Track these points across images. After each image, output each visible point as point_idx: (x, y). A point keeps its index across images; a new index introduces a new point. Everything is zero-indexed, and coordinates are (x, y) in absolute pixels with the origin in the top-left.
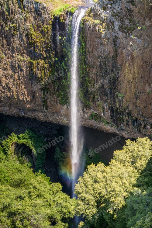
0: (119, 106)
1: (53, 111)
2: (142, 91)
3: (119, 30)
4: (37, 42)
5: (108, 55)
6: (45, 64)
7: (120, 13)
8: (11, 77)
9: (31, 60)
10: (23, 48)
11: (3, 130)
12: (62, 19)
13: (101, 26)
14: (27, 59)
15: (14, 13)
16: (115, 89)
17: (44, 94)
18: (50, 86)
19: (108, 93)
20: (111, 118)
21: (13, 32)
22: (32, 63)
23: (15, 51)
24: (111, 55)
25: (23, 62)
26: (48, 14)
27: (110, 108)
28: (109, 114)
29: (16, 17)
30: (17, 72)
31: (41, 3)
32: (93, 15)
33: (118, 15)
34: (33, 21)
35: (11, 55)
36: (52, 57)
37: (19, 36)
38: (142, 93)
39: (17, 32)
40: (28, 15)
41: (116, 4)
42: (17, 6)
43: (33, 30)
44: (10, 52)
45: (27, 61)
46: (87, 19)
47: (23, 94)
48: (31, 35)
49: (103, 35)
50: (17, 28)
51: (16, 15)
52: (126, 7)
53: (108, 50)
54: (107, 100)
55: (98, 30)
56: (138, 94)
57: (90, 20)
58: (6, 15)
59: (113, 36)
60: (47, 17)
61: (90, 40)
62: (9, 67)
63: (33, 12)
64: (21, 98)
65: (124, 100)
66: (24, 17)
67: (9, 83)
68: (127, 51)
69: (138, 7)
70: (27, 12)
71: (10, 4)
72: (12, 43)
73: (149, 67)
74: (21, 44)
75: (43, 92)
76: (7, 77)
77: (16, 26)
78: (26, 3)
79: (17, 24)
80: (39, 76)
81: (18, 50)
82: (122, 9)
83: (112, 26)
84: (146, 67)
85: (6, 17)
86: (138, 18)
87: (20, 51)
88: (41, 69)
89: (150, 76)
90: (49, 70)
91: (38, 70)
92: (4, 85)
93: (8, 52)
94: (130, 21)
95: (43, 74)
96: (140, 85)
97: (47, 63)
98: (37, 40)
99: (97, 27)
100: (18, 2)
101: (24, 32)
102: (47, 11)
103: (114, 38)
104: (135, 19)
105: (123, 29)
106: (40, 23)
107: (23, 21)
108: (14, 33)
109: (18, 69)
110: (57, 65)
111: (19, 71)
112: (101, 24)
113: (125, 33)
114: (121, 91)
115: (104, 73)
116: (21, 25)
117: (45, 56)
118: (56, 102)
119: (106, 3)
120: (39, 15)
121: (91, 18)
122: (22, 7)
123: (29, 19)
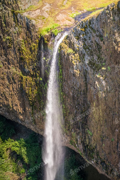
0: (89, 143)
1: (40, 128)
2: (106, 136)
3: (88, 65)
4: (26, 58)
5: (80, 88)
6: (32, 82)
7: (90, 46)
8: (7, 87)
9: (22, 75)
10: (16, 61)
11: (10, 130)
12: (46, 40)
13: (73, 56)
14: (20, 73)
15: (9, 26)
16: (86, 124)
17: (32, 110)
18: (37, 103)
19: (80, 126)
20: (83, 152)
21: (8, 44)
22: (22, 78)
23: (10, 62)
24: (83, 88)
25: (16, 75)
26: (36, 33)
27: (82, 142)
28: (82, 147)
29: (11, 30)
30: (12, 83)
31: (31, 20)
32: (69, 43)
33: (88, 48)
34: (25, 37)
35: (7, 66)
36: (37, 76)
37: (13, 49)
38: (106, 138)
39: (12, 45)
40: (20, 29)
41: (87, 35)
42: (12, 19)
43: (24, 46)
44: (7, 63)
45: (19, 75)
46: (63, 46)
47: (16, 105)
48: (22, 50)
49: (74, 66)
50: (11, 41)
51: (11, 28)
52: (95, 41)
53: (80, 83)
54: (79, 133)
55: (70, 59)
56: (104, 137)
57: (65, 47)
58: (4, 27)
59: (84, 69)
60: (35, 35)
61: (65, 68)
62: (5, 77)
63: (25, 27)
64: (15, 108)
65: (92, 139)
66: (17, 32)
67: (5, 92)
68: (94, 89)
69: (105, 44)
70: (20, 27)
71: (7, 17)
72: (8, 54)
73: (112, 114)
74: (15, 57)
75: (31, 107)
76: (4, 86)
77: (11, 39)
78: (20, 18)
79: (12, 37)
80: (27, 92)
81: (13, 62)
82: (92, 43)
83: (83, 59)
84: (109, 112)
85: (3, 28)
86: (105, 56)
87: (14, 63)
88: (29, 85)
89: (112, 123)
90: (35, 88)
91: (27, 87)
92: (2, 93)
93: (5, 62)
94: (98, 57)
95: (30, 90)
96: (105, 129)
97: (34, 81)
98: (26, 57)
99: (70, 57)
100: (13, 16)
101: (17, 46)
102: (35, 29)
103: (85, 72)
104: (103, 56)
105: (91, 65)
106: (30, 40)
107: (17, 35)
108: (9, 46)
109: (12, 80)
110: (41, 85)
111: (13, 83)
112: (74, 54)
113: (93, 69)
114: (90, 129)
115: (77, 105)
116: (15, 39)
117: (32, 73)
118: (42, 120)
119: (79, 32)
120: (29, 31)
121: (66, 45)
122: (16, 21)
123: (21, 34)
